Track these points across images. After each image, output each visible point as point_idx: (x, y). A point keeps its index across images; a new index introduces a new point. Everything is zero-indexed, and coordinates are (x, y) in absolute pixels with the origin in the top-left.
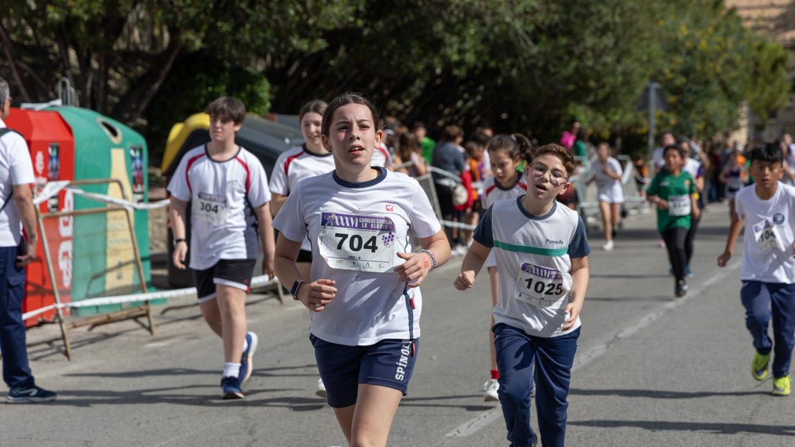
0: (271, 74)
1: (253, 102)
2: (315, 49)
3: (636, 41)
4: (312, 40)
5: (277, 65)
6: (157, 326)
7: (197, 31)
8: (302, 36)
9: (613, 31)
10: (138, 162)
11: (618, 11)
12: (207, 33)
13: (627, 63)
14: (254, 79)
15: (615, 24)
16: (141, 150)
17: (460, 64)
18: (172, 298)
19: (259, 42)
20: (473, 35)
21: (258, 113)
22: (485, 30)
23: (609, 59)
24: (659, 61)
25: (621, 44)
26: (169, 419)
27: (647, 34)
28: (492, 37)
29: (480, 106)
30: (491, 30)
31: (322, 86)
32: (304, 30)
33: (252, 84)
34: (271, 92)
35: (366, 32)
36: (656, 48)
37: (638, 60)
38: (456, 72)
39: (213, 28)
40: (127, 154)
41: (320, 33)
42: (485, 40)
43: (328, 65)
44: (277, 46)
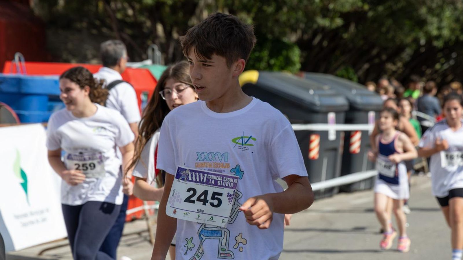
0: (301, 44)
1: (287, 64)
2: (334, 26)
4: (332, 19)
5: (306, 37)
7: (249, 12)
8: (324, 16)
12: (256, 14)
14: (288, 47)
17: (438, 37)
19: (293, 21)
20: (448, 17)
21: (291, 71)
22: (457, 13)
29: (453, 69)
31: (338, 53)
32: (325, 12)
33: (287, 50)
34: (301, 56)
35: (370, 14)
38: (435, 43)
39: (260, 10)
41: (338, 15)
42: (457, 20)
43: (342, 38)
44: (306, 24)
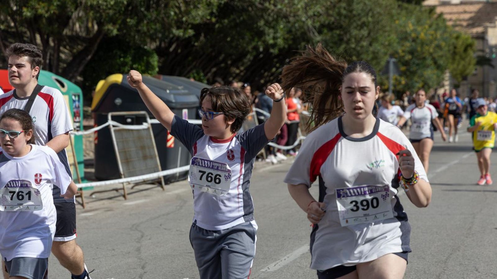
0: (159, 51)
1: (148, 68)
2: (187, 36)
3: (381, 32)
4: (185, 30)
5: (163, 46)
6: (88, 203)
7: (114, 24)
8: (179, 28)
9: (367, 26)
10: (77, 103)
11: (370, 14)
12: (120, 25)
13: (377, 47)
14: (149, 54)
15: (369, 22)
16: (79, 96)
17: (274, 46)
18: (97, 187)
19: (152, 31)
20: (282, 29)
21: (151, 74)
22: (290, 25)
23: (365, 43)
24: (395, 44)
25: (372, 34)
26: (93, 259)
27: (388, 28)
28: (293, 30)
30: (293, 25)
31: (190, 58)
32: (180, 24)
33: (148, 57)
34: (159, 62)
35: (217, 26)
36: (393, 37)
37: (382, 44)
38: (272, 51)
39: (124, 22)
40: (70, 98)
41: (190, 26)
42: (290, 32)
43: (194, 46)
44: (163, 34)
